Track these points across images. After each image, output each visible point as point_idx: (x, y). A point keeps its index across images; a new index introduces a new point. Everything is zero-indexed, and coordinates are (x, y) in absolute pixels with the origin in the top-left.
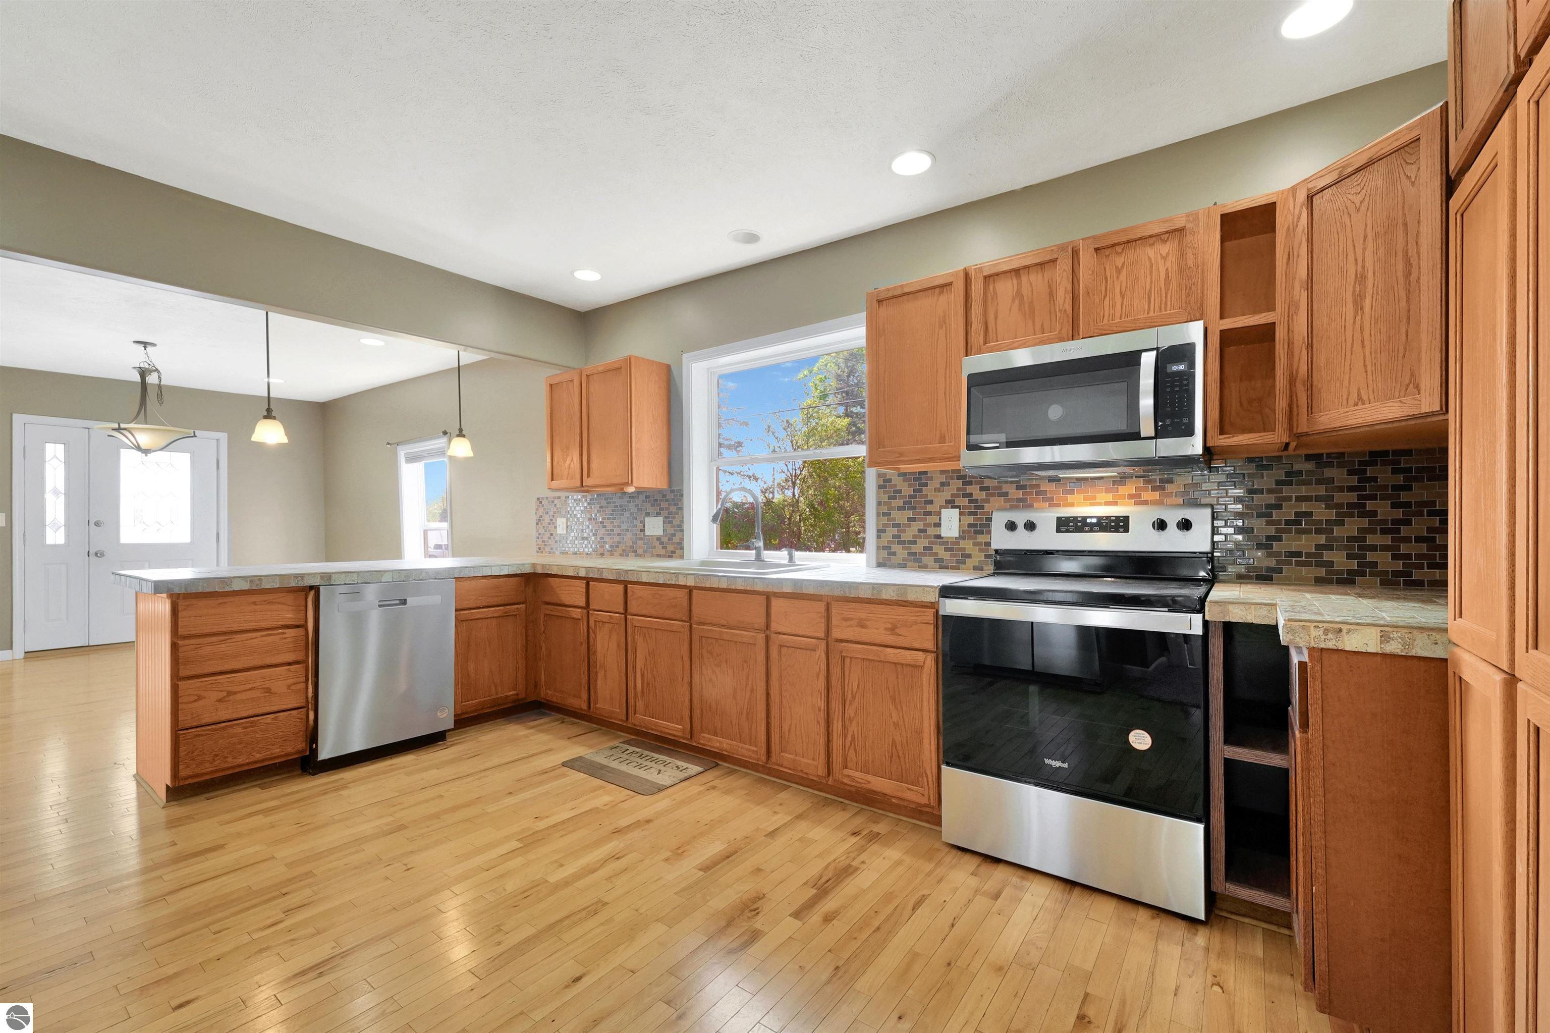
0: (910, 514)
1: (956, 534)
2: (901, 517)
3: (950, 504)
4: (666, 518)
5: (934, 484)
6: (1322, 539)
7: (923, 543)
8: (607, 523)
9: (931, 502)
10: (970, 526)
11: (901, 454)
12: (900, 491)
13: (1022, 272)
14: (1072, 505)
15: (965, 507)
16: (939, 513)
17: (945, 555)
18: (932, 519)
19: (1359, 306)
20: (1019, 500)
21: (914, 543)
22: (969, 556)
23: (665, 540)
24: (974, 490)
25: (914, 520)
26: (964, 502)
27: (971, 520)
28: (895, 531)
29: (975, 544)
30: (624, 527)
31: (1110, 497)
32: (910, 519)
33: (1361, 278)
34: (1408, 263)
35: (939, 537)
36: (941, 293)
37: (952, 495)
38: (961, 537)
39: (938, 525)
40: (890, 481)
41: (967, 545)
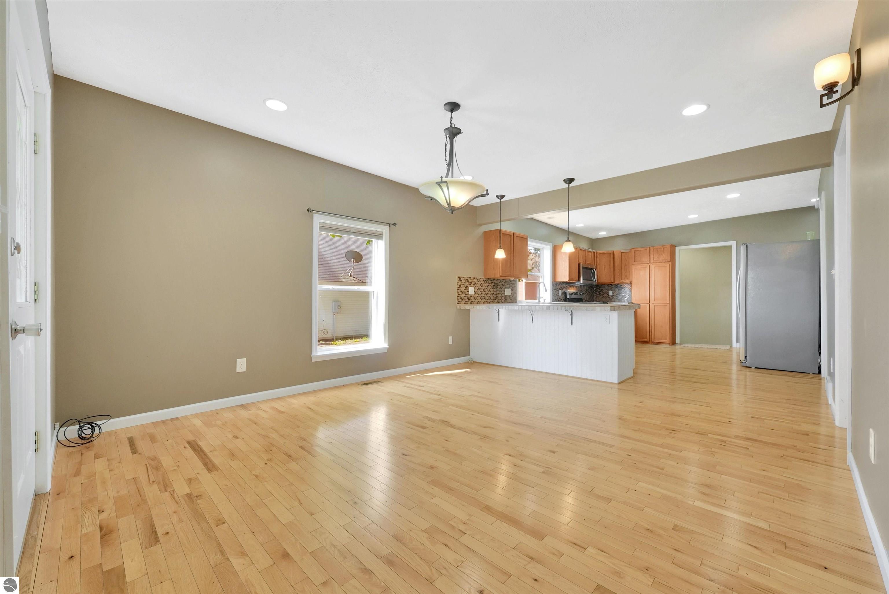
1: (561, 295)
4: (511, 289)
8: (492, 290)
23: (511, 297)
30: (498, 292)
31: (573, 289)
33: (605, 266)
34: (610, 266)
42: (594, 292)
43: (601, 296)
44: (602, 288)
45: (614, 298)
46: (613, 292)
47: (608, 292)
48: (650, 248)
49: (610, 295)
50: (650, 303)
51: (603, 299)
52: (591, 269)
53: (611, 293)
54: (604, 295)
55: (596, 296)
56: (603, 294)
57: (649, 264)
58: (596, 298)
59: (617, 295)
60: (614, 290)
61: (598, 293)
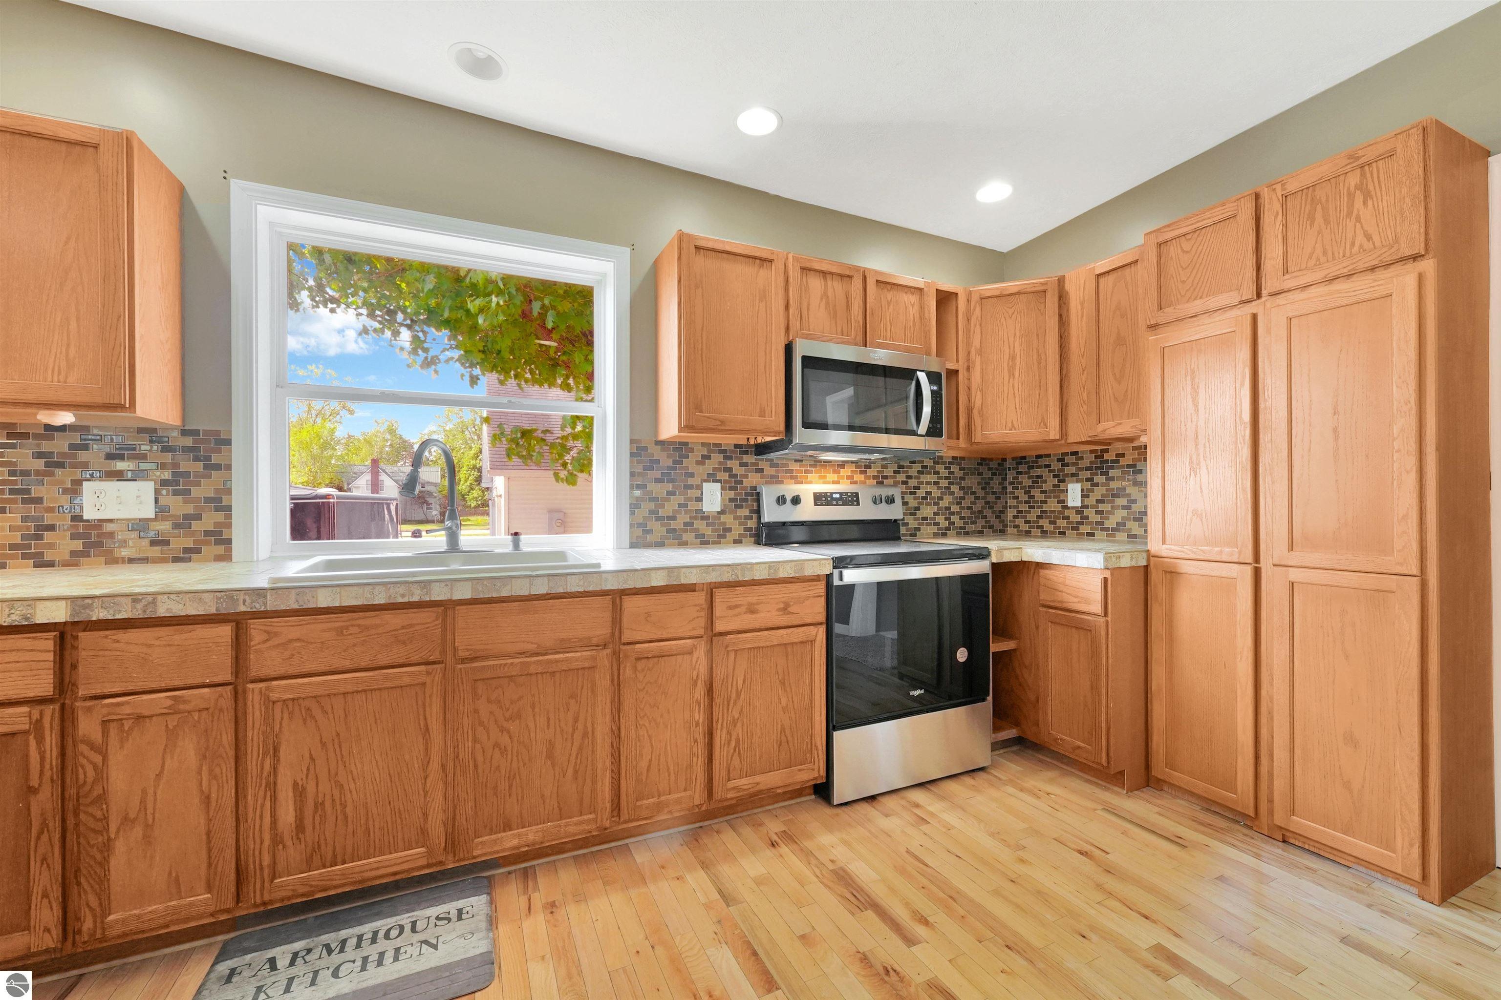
0: (670, 487)
1: (717, 509)
2: (659, 489)
3: (711, 478)
4: (164, 483)
5: (694, 457)
6: (935, 508)
7: (682, 518)
9: (692, 475)
10: (731, 500)
11: (723, 422)
12: (658, 461)
13: (828, 276)
14: (811, 482)
15: (726, 482)
16: (700, 487)
17: (708, 531)
18: (696, 493)
19: (1011, 374)
20: (772, 477)
21: (673, 518)
22: (730, 530)
23: (161, 527)
24: (734, 464)
25: (673, 493)
26: (725, 476)
27: (731, 494)
28: (652, 505)
29: (735, 518)
32: (670, 493)
33: (1013, 358)
35: (701, 511)
36: (761, 266)
37: (714, 469)
38: (722, 512)
39: (700, 499)
40: (645, 448)
41: (728, 519)
42: (1010, 488)
43: (1033, 507)
44: (1039, 472)
45: (1087, 517)
46: (1082, 490)
47: (1062, 491)
48: (1257, 196)
49: (1070, 504)
50: (1262, 565)
51: (1041, 522)
52: (908, 374)
53: (1074, 494)
54: (1046, 502)
55: (1015, 507)
56: (1042, 497)
57: (1254, 307)
58: (1014, 517)
59: (1101, 507)
60: (1088, 480)
61: (1020, 493)
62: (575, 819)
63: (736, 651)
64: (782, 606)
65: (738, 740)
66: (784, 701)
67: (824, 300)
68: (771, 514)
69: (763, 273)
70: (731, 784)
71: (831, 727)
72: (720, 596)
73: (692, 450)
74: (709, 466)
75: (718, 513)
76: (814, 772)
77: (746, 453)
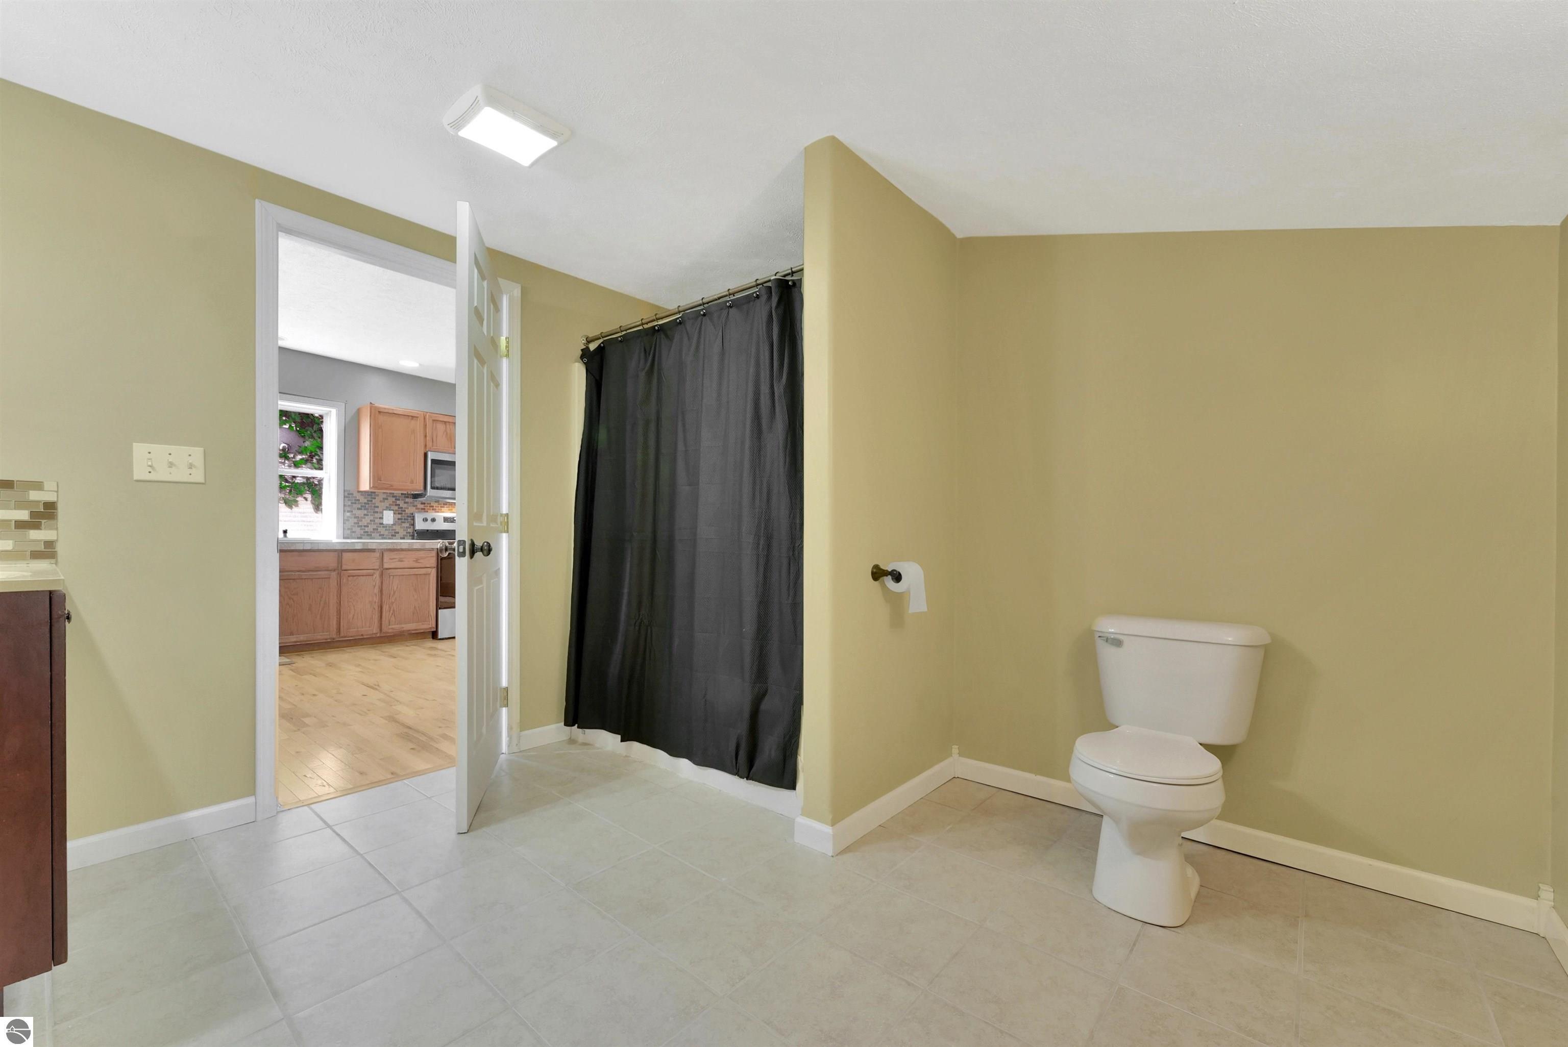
0: (366, 512)
1: (391, 522)
2: (360, 513)
3: (388, 508)
5: (379, 499)
7: (372, 526)
9: (378, 507)
10: (398, 519)
11: (392, 486)
12: (359, 500)
13: (447, 423)
14: (443, 512)
15: (396, 510)
16: (382, 513)
17: (386, 532)
18: (379, 515)
20: (422, 509)
21: (367, 525)
22: (398, 533)
24: (401, 503)
25: (367, 515)
26: (395, 508)
27: (400, 516)
28: (356, 520)
29: (401, 527)
32: (365, 515)
35: (382, 524)
36: (412, 419)
37: (390, 505)
38: (394, 524)
39: (382, 518)
40: (352, 494)
41: (397, 528)
62: (321, 634)
63: (393, 576)
64: (415, 560)
65: (394, 610)
66: (416, 597)
67: (445, 433)
68: (420, 525)
69: (413, 422)
70: (390, 627)
71: (438, 607)
72: (386, 555)
73: (378, 495)
74: (387, 503)
75: (392, 525)
76: (429, 625)
77: (408, 497)
